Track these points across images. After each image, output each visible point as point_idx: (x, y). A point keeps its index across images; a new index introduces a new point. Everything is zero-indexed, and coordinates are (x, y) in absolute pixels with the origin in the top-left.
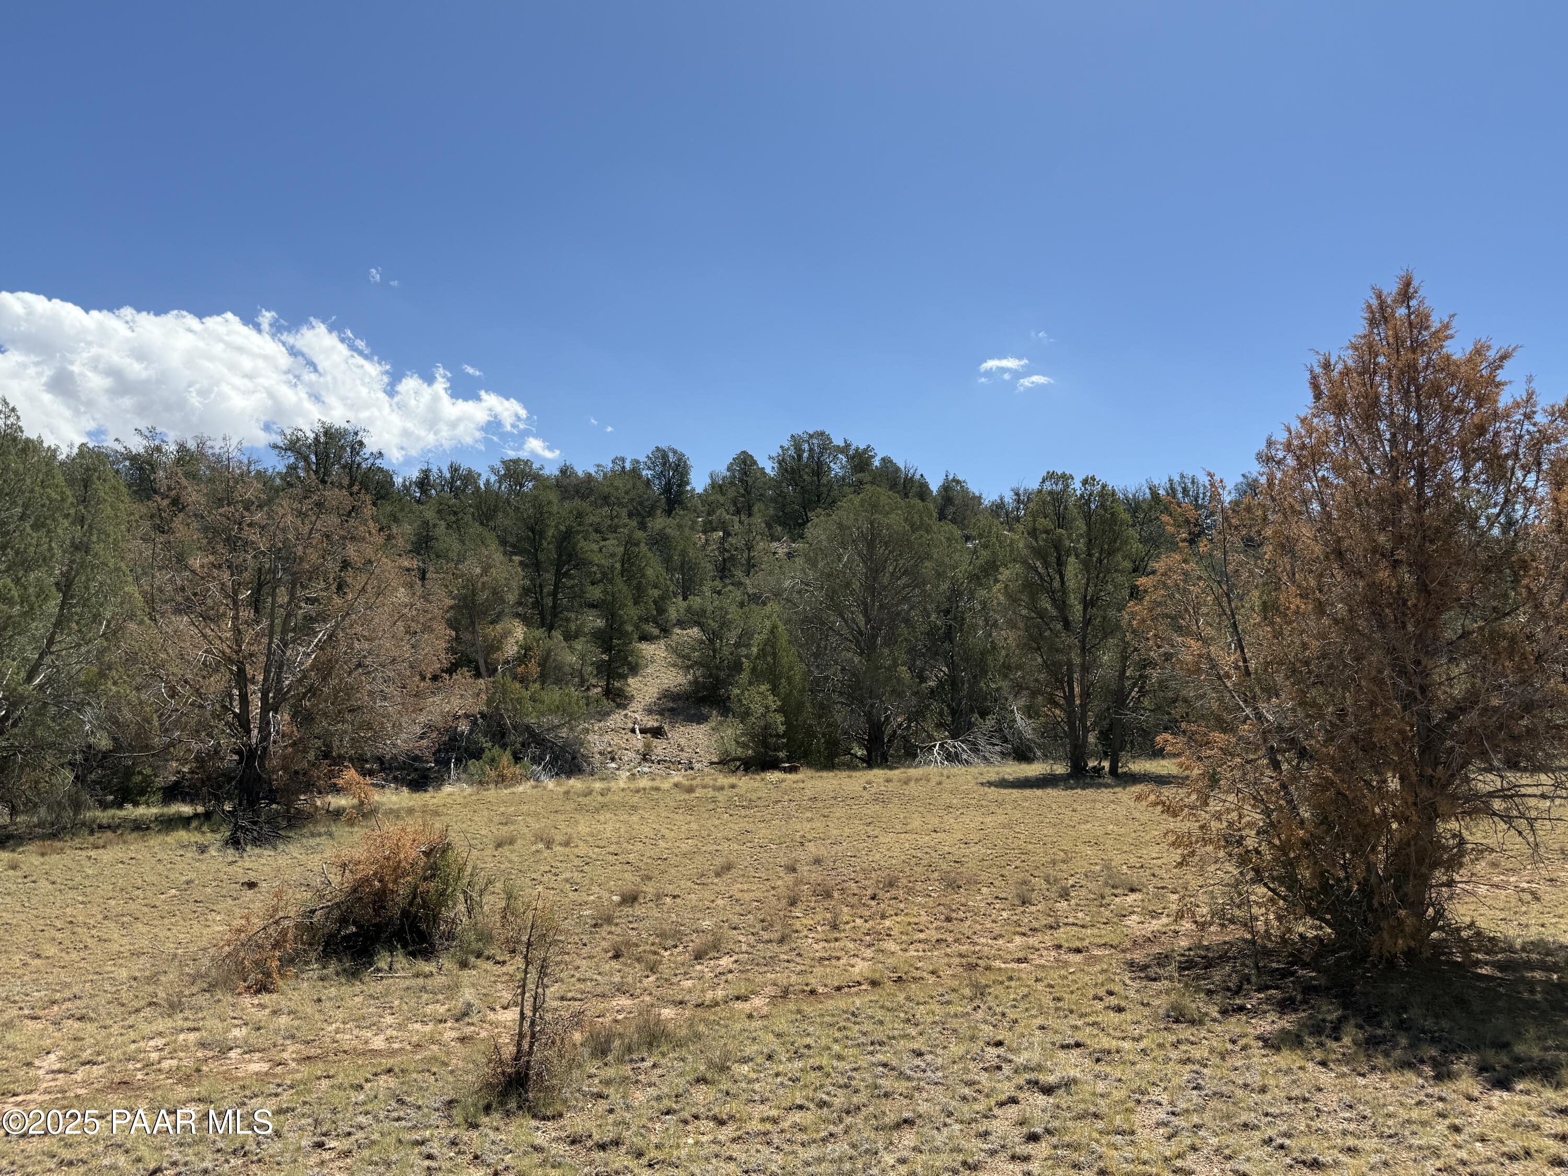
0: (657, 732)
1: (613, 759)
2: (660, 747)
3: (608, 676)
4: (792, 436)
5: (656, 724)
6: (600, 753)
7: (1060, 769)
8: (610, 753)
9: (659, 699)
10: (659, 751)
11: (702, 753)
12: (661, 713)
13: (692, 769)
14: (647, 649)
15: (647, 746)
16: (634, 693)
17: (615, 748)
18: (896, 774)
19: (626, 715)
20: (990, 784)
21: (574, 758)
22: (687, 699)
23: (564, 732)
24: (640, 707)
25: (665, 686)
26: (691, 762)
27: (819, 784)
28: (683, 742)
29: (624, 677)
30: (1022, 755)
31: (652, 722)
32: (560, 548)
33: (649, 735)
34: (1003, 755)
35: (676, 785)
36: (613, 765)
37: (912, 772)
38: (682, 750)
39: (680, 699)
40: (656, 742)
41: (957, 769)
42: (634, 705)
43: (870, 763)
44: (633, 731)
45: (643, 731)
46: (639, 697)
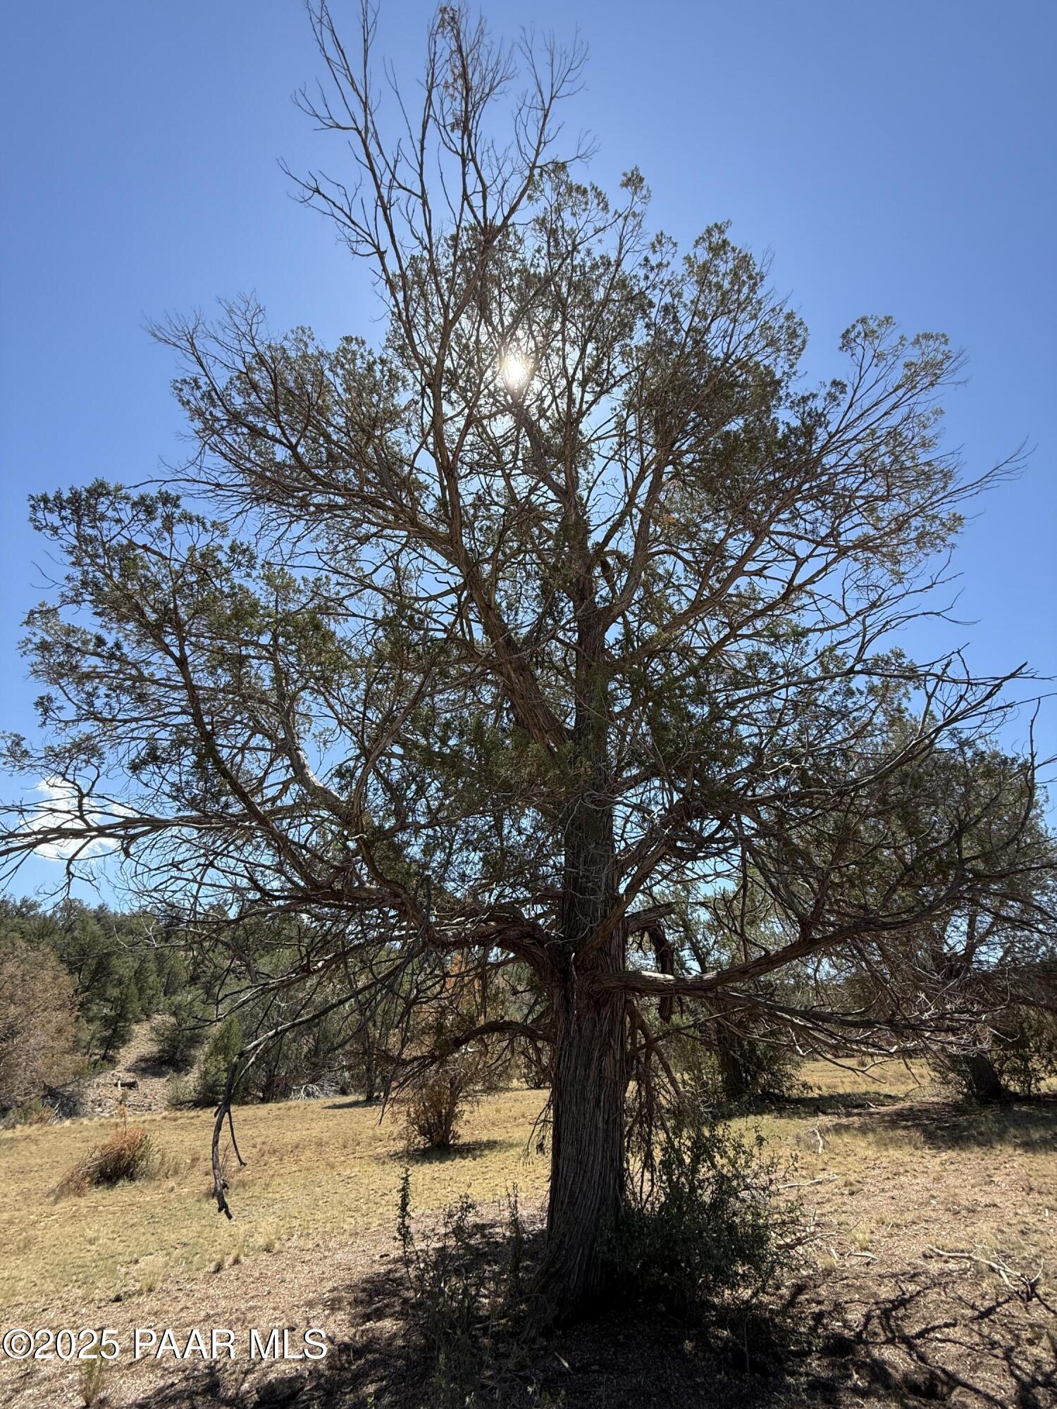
0: (131, 1085)
1: (100, 1105)
2: (133, 1096)
3: (107, 1047)
5: (132, 1080)
6: (92, 1101)
7: (362, 1098)
8: (98, 1101)
9: (137, 1062)
10: (131, 1098)
11: (158, 1098)
12: (136, 1071)
14: (135, 1027)
15: (124, 1096)
16: (121, 1058)
17: (102, 1097)
18: (281, 1105)
19: (113, 1074)
20: (329, 1107)
21: (75, 1105)
22: (155, 1061)
23: (71, 1088)
24: (123, 1068)
25: (142, 1054)
27: (244, 1113)
28: (147, 1091)
29: (118, 1048)
30: (344, 1092)
31: (129, 1078)
32: (99, 964)
33: (126, 1088)
34: (336, 1092)
35: (164, 1118)
36: (100, 1109)
37: (290, 1103)
38: (146, 1097)
39: (150, 1061)
40: (130, 1092)
41: (312, 1101)
42: (120, 1067)
43: (264, 1100)
44: (116, 1085)
45: (123, 1085)
46: (124, 1061)
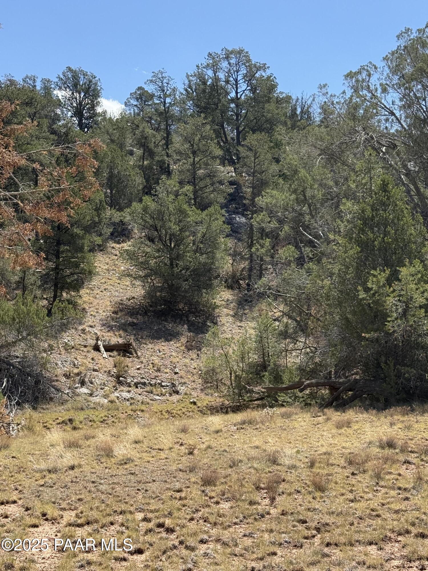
0: (125, 350)
1: (83, 383)
2: (133, 367)
3: (56, 285)
4: (210, 54)
5: (121, 341)
6: (65, 375)
8: (78, 374)
9: (115, 312)
10: (132, 372)
11: (182, 373)
12: (123, 327)
13: (177, 392)
15: (118, 366)
16: (86, 306)
17: (82, 369)
19: (83, 330)
21: (37, 382)
22: (146, 313)
23: (18, 351)
24: (96, 321)
25: (118, 299)
26: (174, 385)
28: (157, 360)
31: (115, 339)
33: (115, 353)
36: (84, 390)
38: (159, 370)
39: (137, 313)
40: (128, 361)
42: (89, 320)
44: (96, 348)
45: (108, 349)
46: (91, 311)
